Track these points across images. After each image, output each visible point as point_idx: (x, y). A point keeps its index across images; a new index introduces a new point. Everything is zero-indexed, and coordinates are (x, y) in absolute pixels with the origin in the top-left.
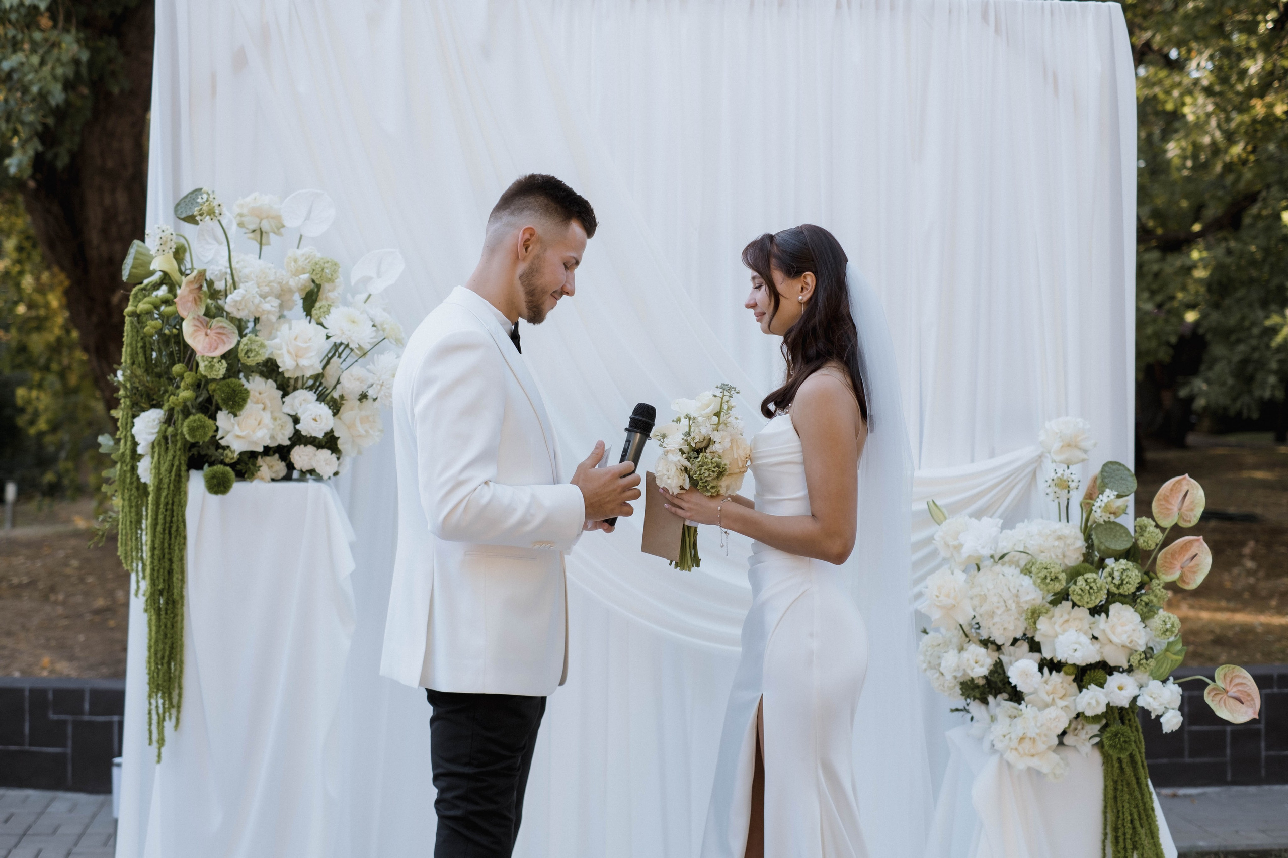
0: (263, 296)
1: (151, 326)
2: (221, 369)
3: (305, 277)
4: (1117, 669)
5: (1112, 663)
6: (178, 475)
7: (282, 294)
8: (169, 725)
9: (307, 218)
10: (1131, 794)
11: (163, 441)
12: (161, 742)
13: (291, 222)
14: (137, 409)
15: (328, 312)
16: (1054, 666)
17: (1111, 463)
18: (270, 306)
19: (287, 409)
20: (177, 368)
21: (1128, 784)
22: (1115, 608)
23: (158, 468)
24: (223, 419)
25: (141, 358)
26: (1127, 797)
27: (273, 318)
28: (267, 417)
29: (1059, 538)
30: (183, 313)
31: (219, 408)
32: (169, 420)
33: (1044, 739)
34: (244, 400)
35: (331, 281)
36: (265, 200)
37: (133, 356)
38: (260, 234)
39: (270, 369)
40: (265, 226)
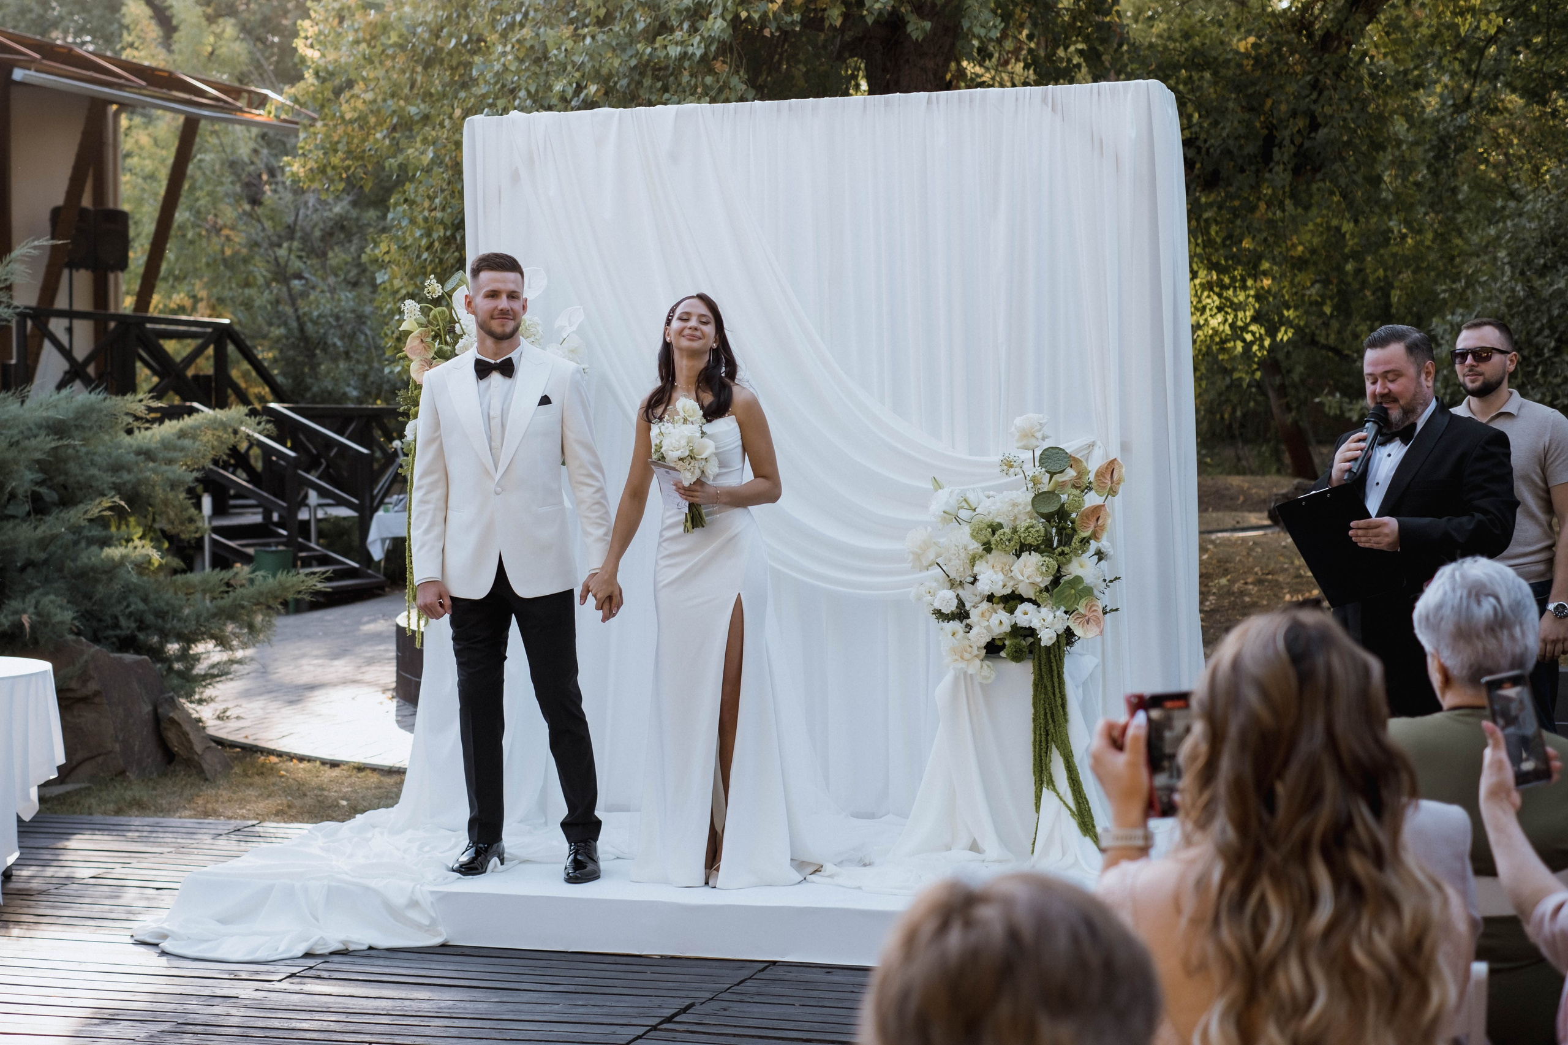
4: (1029, 600)
5: (1025, 596)
10: (1046, 694)
16: (990, 598)
17: (1052, 448)
21: (1046, 687)
22: (1025, 555)
26: (1043, 696)
29: (1015, 505)
30: (411, 355)
33: (969, 649)
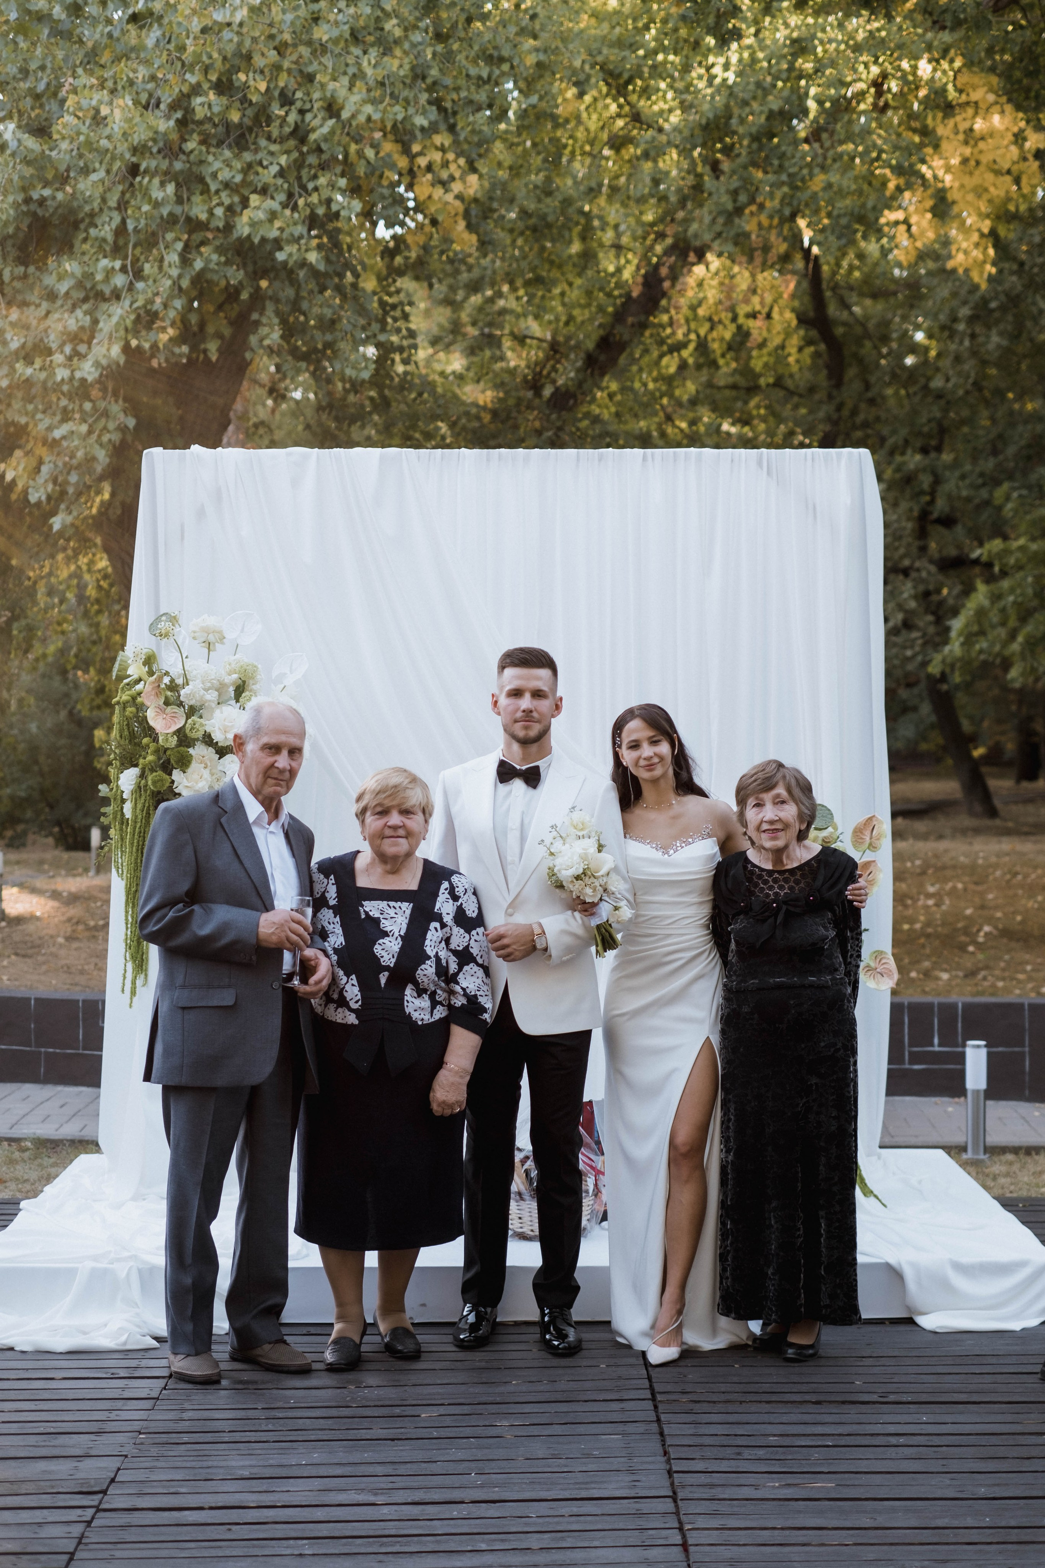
0: (206, 690)
1: (130, 710)
2: (174, 741)
3: (235, 676)
6: (148, 814)
7: (220, 689)
8: (139, 982)
9: (242, 631)
11: (139, 789)
12: (133, 993)
13: (230, 635)
14: (124, 767)
15: (249, 700)
18: (212, 696)
19: (220, 768)
20: (145, 741)
23: (135, 808)
24: (176, 775)
25: (126, 733)
27: (213, 705)
28: (206, 774)
30: (147, 703)
31: (173, 768)
32: (142, 776)
34: (190, 762)
35: (253, 678)
36: (211, 621)
37: (121, 731)
38: (209, 646)
39: (208, 740)
40: (211, 638)
